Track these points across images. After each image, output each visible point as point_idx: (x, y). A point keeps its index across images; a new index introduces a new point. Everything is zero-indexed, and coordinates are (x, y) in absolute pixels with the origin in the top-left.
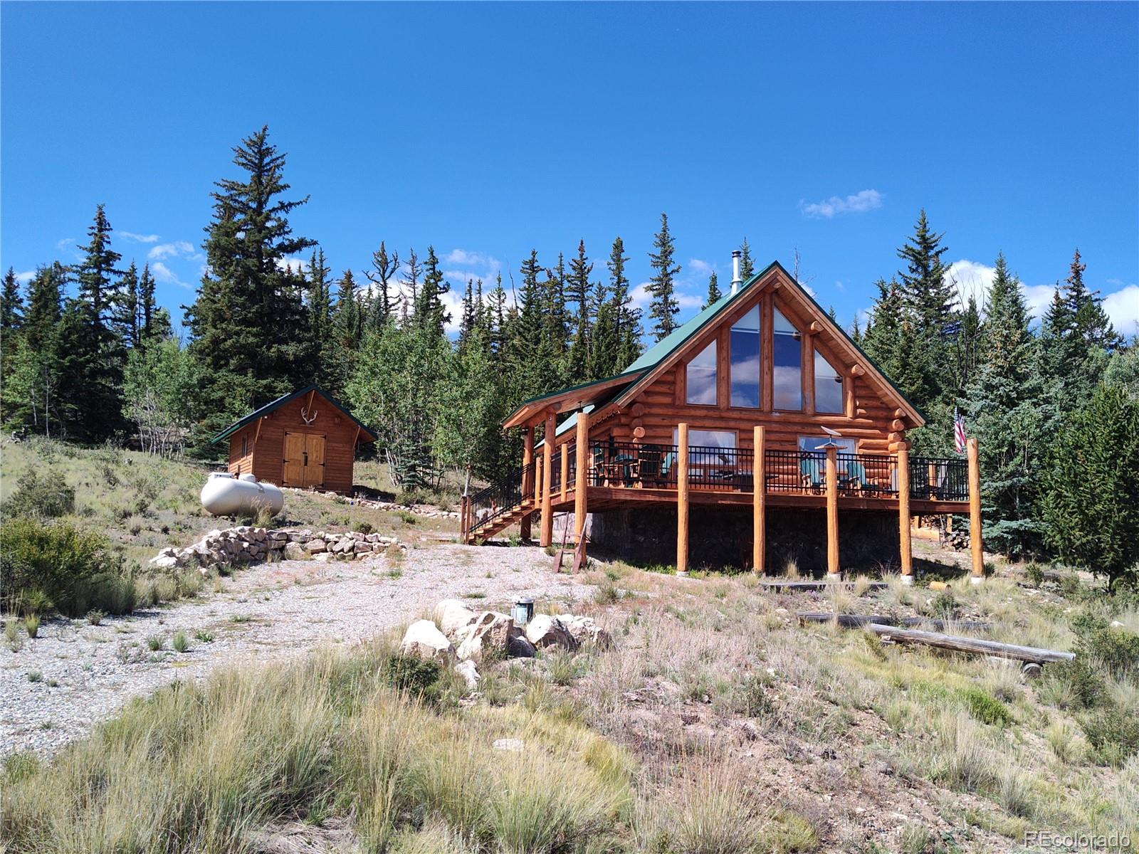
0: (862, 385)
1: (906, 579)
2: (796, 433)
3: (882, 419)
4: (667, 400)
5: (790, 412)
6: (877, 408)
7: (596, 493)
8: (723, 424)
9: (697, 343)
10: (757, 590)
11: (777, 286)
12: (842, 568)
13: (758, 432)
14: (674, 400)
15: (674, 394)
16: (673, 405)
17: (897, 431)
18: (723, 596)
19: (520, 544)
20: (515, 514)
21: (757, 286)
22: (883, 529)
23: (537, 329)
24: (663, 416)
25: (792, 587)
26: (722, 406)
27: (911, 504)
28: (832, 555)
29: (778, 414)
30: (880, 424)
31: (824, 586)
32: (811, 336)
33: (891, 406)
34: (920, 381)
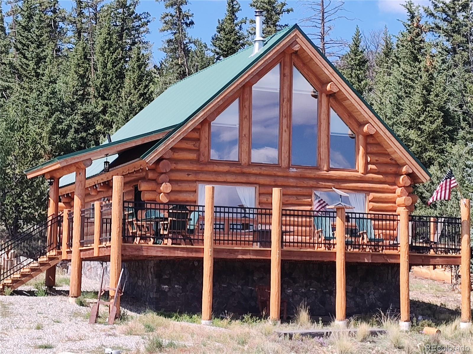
0: (374, 142)
1: (404, 325)
2: (312, 187)
3: (391, 174)
4: (192, 156)
5: (306, 168)
6: (386, 164)
7: (130, 250)
8: (244, 179)
9: (221, 103)
10: (273, 337)
11: (296, 48)
12: (348, 315)
13: (276, 192)
14: (199, 156)
15: (199, 150)
16: (197, 161)
17: (404, 187)
18: (244, 343)
19: (47, 293)
20: (42, 264)
21: (278, 48)
22: (390, 277)
23: (38, 47)
24: (189, 172)
25: (303, 335)
26: (243, 163)
27: (410, 257)
28: (340, 304)
29: (295, 170)
30: (390, 179)
31: (331, 333)
32: (327, 96)
33: (399, 162)
34: (440, 120)
